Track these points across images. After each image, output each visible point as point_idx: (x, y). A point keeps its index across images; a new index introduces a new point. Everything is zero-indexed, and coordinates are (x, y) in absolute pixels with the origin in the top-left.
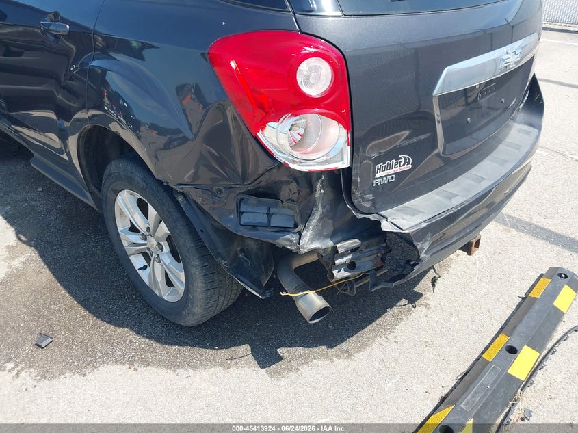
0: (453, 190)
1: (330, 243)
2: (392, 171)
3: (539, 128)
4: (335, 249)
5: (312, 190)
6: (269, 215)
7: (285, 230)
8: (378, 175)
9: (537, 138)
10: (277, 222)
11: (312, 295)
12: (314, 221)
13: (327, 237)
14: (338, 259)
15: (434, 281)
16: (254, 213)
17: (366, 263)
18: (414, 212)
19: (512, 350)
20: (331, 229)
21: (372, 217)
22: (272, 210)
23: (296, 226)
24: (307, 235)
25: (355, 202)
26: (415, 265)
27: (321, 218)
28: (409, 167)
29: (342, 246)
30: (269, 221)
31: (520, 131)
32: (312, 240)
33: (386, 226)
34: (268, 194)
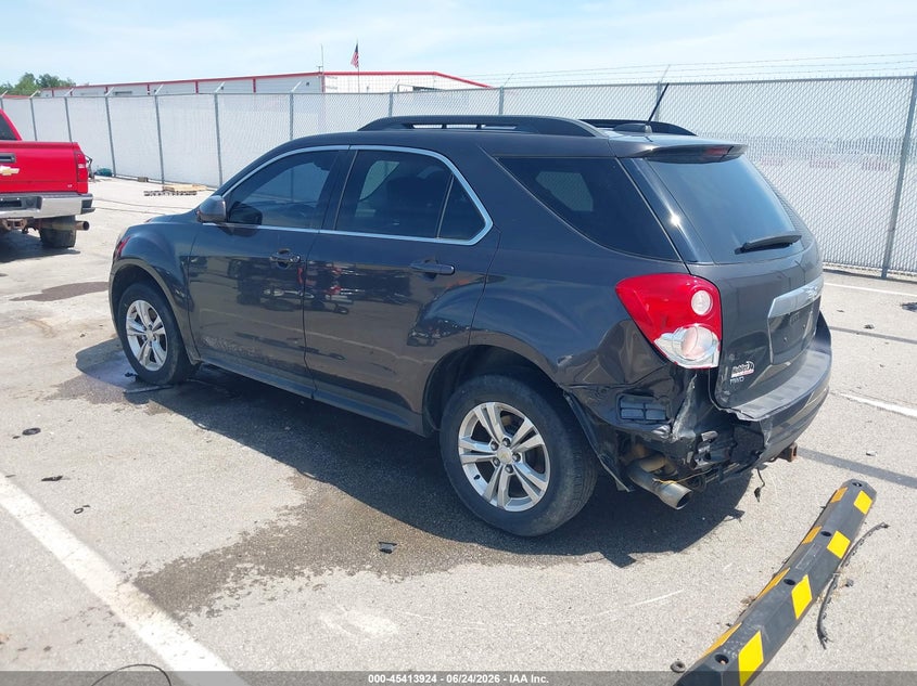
0: (781, 395)
1: (693, 434)
2: (742, 373)
3: (830, 353)
4: (699, 438)
5: (683, 388)
6: (645, 410)
7: (659, 422)
8: (733, 375)
9: (830, 361)
10: (651, 416)
11: (674, 485)
12: (683, 415)
13: (691, 428)
14: (701, 447)
15: (757, 493)
16: (631, 410)
17: (719, 454)
18: (758, 408)
19: (828, 534)
20: (695, 423)
21: (728, 411)
22: (647, 406)
23: (667, 419)
24: (677, 425)
25: (717, 398)
26: (760, 453)
27: (689, 412)
28: (752, 371)
29: (706, 436)
30: (645, 415)
31: (814, 355)
32: (681, 430)
33: (741, 417)
34: (643, 392)
